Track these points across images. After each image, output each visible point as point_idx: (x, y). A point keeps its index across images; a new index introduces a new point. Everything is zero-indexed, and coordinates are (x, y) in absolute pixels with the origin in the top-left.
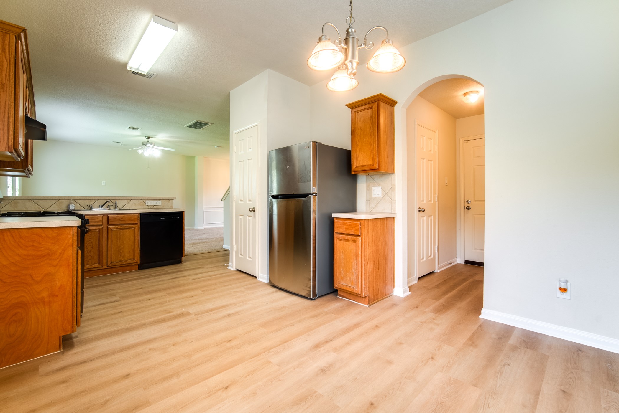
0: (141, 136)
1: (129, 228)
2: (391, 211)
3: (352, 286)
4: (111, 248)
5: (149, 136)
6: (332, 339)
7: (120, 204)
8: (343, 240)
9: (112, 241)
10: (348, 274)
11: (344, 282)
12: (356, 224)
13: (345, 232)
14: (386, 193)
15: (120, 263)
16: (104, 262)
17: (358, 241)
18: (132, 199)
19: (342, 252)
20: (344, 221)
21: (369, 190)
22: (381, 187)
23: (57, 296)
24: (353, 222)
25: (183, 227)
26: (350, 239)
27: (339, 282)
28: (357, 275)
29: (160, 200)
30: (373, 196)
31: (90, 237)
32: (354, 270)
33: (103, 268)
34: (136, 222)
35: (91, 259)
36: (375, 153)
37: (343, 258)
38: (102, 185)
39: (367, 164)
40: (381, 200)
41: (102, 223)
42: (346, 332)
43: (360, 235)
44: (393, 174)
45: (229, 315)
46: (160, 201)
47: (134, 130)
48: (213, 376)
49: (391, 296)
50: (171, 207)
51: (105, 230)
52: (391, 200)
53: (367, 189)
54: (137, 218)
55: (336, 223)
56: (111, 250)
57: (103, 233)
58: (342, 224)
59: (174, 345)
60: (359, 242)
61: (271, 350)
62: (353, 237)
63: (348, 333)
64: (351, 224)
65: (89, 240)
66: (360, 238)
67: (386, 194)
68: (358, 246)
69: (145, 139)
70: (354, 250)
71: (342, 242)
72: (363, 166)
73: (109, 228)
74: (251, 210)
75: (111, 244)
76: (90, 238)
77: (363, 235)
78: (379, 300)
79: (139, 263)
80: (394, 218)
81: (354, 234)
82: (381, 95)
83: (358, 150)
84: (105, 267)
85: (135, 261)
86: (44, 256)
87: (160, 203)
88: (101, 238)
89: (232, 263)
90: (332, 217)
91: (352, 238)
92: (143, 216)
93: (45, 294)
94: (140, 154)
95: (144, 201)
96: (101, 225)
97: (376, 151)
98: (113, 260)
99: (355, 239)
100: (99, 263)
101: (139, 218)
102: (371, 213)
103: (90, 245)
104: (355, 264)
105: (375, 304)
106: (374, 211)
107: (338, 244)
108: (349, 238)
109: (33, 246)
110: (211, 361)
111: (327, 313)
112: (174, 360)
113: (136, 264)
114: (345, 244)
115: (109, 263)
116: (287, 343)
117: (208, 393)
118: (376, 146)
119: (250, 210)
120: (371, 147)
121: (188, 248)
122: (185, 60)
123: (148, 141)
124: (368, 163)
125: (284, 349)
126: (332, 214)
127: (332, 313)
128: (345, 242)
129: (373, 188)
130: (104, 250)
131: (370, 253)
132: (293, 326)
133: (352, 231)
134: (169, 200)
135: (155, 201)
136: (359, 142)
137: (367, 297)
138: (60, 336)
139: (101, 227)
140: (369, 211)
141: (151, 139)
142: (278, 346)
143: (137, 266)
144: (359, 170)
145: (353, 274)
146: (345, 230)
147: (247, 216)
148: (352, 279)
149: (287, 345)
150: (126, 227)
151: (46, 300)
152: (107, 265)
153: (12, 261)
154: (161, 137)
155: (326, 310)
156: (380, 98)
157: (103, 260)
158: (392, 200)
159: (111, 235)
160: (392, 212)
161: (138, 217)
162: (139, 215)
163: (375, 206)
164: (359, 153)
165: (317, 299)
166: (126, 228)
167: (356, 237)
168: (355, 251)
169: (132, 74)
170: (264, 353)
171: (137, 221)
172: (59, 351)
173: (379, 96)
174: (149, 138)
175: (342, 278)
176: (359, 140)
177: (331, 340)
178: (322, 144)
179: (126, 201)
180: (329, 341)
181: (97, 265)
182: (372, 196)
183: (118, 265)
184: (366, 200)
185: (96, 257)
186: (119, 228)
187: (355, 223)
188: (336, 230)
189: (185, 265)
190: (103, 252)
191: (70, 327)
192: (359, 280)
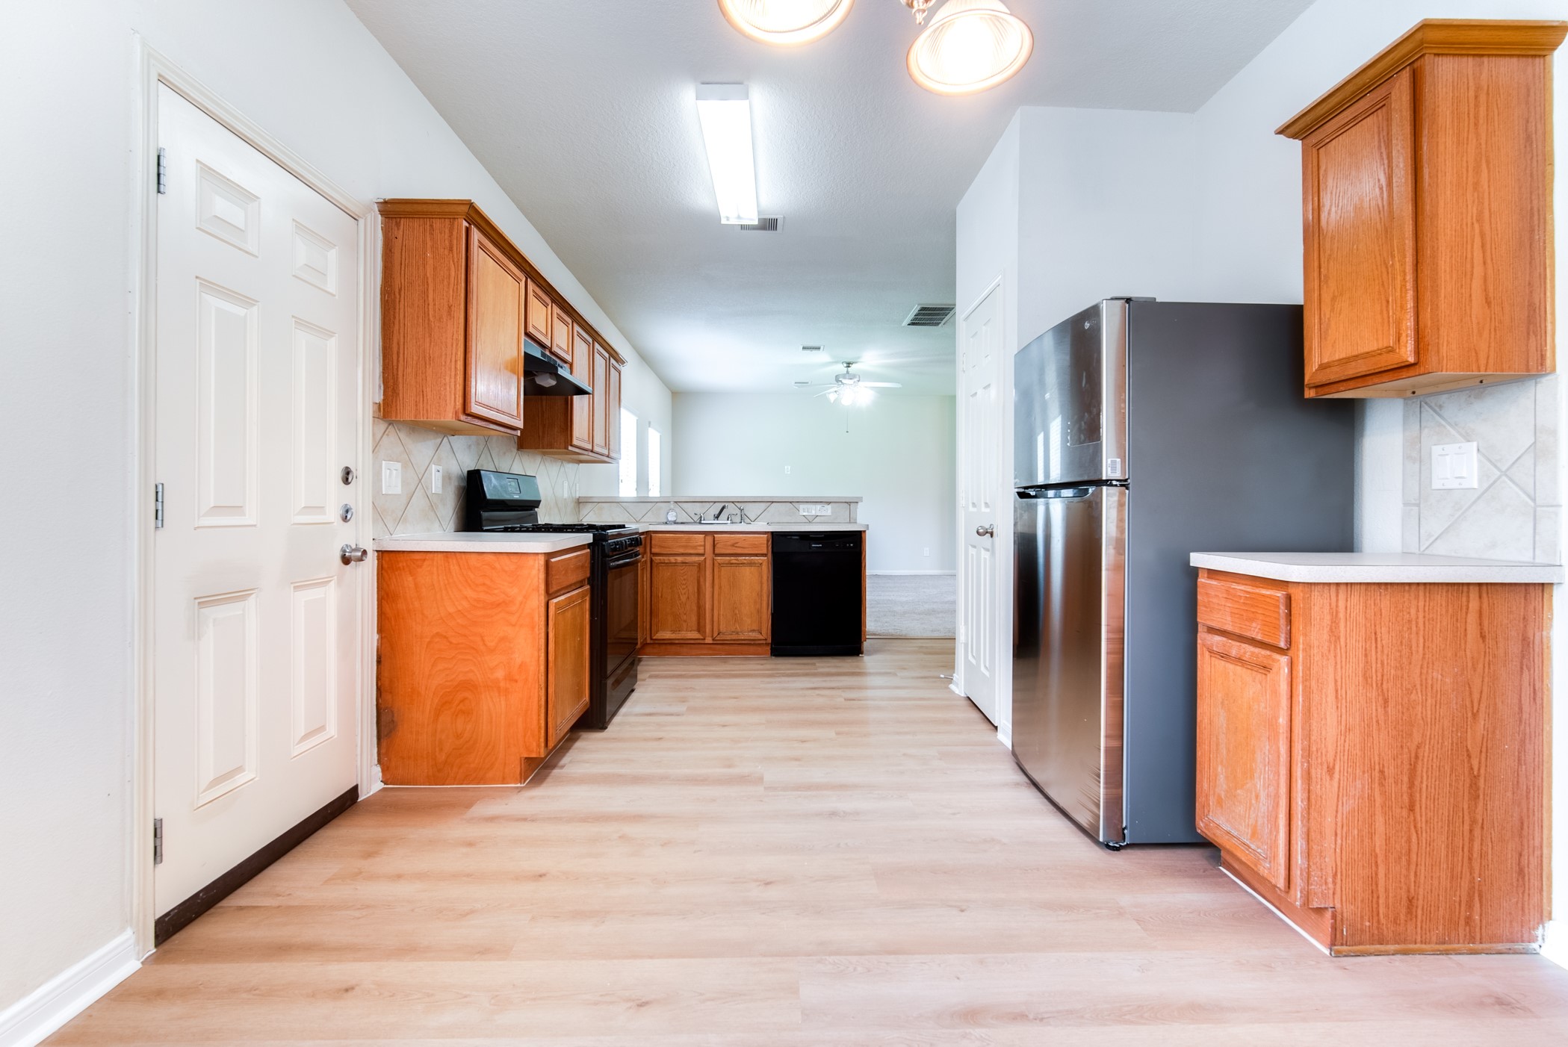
0: (830, 362)
1: (751, 564)
2: (1531, 555)
3: (1253, 847)
4: (719, 602)
5: (848, 361)
6: (1046, 1016)
7: (752, 511)
8: (1224, 656)
9: (720, 588)
10: (1239, 791)
11: (1228, 821)
12: (1268, 600)
13: (1229, 628)
14: (1504, 469)
15: (734, 637)
16: (707, 630)
17: (1274, 670)
18: (773, 502)
19: (1222, 703)
20: (1228, 584)
21: (1417, 458)
22: (1475, 444)
23: (516, 681)
24: (1257, 591)
25: (863, 569)
26: (1247, 657)
27: (1211, 814)
28: (1271, 808)
29: (829, 503)
30: (1437, 484)
31: (685, 577)
32: (1259, 784)
33: (706, 641)
34: (765, 552)
35: (685, 621)
36: (1398, 294)
37: (1225, 725)
38: (786, 472)
39: (1366, 350)
40: (1474, 502)
41: (705, 549)
42: (1127, 1017)
43: (1282, 645)
44: (1544, 380)
45: (833, 814)
46: (829, 507)
47: (814, 352)
48: (651, 957)
49: (1516, 952)
50: (852, 521)
51: (709, 563)
52: (1532, 504)
53: (1407, 457)
54: (766, 542)
55: (1208, 590)
56: (719, 607)
57: (705, 570)
58: (1220, 596)
59: (665, 844)
60: (1278, 673)
61: (831, 959)
62: (1257, 650)
63: (1132, 1022)
64: (1251, 598)
65: (684, 582)
66: (1284, 660)
67: (1505, 473)
68: (1275, 692)
69: (841, 368)
70: (1263, 705)
71: (1223, 662)
72: (1347, 360)
73: (715, 562)
74: (981, 531)
75: (719, 595)
76: (685, 580)
77: (1298, 650)
78: (1412, 946)
79: (769, 641)
80: (1544, 587)
81: (1259, 637)
82: (1425, 26)
83: (1326, 298)
84: (709, 640)
85: (761, 637)
86: (499, 605)
87: (828, 510)
88: (702, 580)
89: (958, 675)
90: (1191, 565)
91: (1253, 653)
92: (778, 539)
93: (500, 674)
94: (832, 402)
95: (796, 505)
96: (703, 555)
97: (1403, 286)
98: (723, 628)
99: (1265, 662)
100: (699, 631)
101: (770, 543)
102: (1423, 557)
103: (685, 594)
104: (1264, 759)
105: (1380, 958)
106: (1440, 548)
107: (1208, 667)
108: (1245, 653)
109: (484, 584)
110: (684, 918)
111: (1120, 913)
112: (632, 879)
113: (764, 642)
114: (1231, 674)
115: (715, 635)
116: (893, 956)
117: (601, 995)
118: (1403, 264)
119: (978, 533)
120: (1385, 274)
121: (873, 622)
122: (813, 162)
123: (848, 372)
124: (1371, 345)
125: (869, 971)
126: (1192, 554)
127: (1138, 921)
128: (1230, 667)
129: (1436, 450)
130: (708, 606)
131: (1348, 730)
132: (962, 911)
133: (1254, 625)
134: (847, 503)
135: (819, 506)
136: (1332, 263)
137: (1328, 914)
138: (522, 756)
139: (702, 558)
140: (1417, 551)
141: (853, 366)
142: (861, 953)
143: (769, 648)
144: (1333, 378)
145: (1257, 797)
146: (1229, 618)
147: (982, 550)
148: (1253, 816)
149: (887, 963)
150: (745, 562)
151: (502, 684)
152: (712, 636)
153: (460, 608)
154: (872, 358)
155: (1125, 900)
156: (1422, 42)
157: (705, 626)
158: (1534, 500)
159: (719, 577)
160: (1538, 561)
161: (768, 541)
162: (770, 536)
163: (1446, 531)
164: (1332, 310)
165: (1129, 851)
166: (744, 564)
167: (1268, 653)
168: (1266, 708)
169: (743, 231)
170: (809, 956)
171: (764, 545)
172: (519, 785)
173: (1419, 36)
174: (849, 364)
175: (1220, 802)
176: (1330, 255)
177: (1040, 1019)
178: (1158, 300)
179: (763, 506)
180: (1031, 1017)
181: (695, 635)
182: (1431, 486)
183: (731, 640)
184: (1405, 504)
185: (694, 618)
186: (732, 562)
187: (1263, 596)
188: (1203, 618)
189: (869, 661)
190: (705, 609)
191: (535, 744)
192: (1278, 832)
